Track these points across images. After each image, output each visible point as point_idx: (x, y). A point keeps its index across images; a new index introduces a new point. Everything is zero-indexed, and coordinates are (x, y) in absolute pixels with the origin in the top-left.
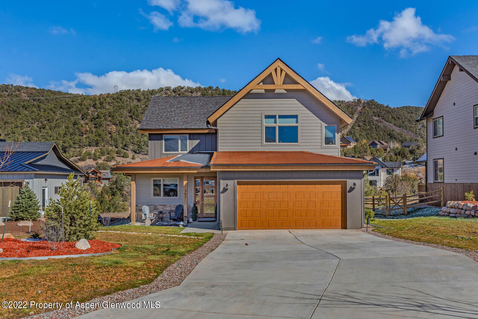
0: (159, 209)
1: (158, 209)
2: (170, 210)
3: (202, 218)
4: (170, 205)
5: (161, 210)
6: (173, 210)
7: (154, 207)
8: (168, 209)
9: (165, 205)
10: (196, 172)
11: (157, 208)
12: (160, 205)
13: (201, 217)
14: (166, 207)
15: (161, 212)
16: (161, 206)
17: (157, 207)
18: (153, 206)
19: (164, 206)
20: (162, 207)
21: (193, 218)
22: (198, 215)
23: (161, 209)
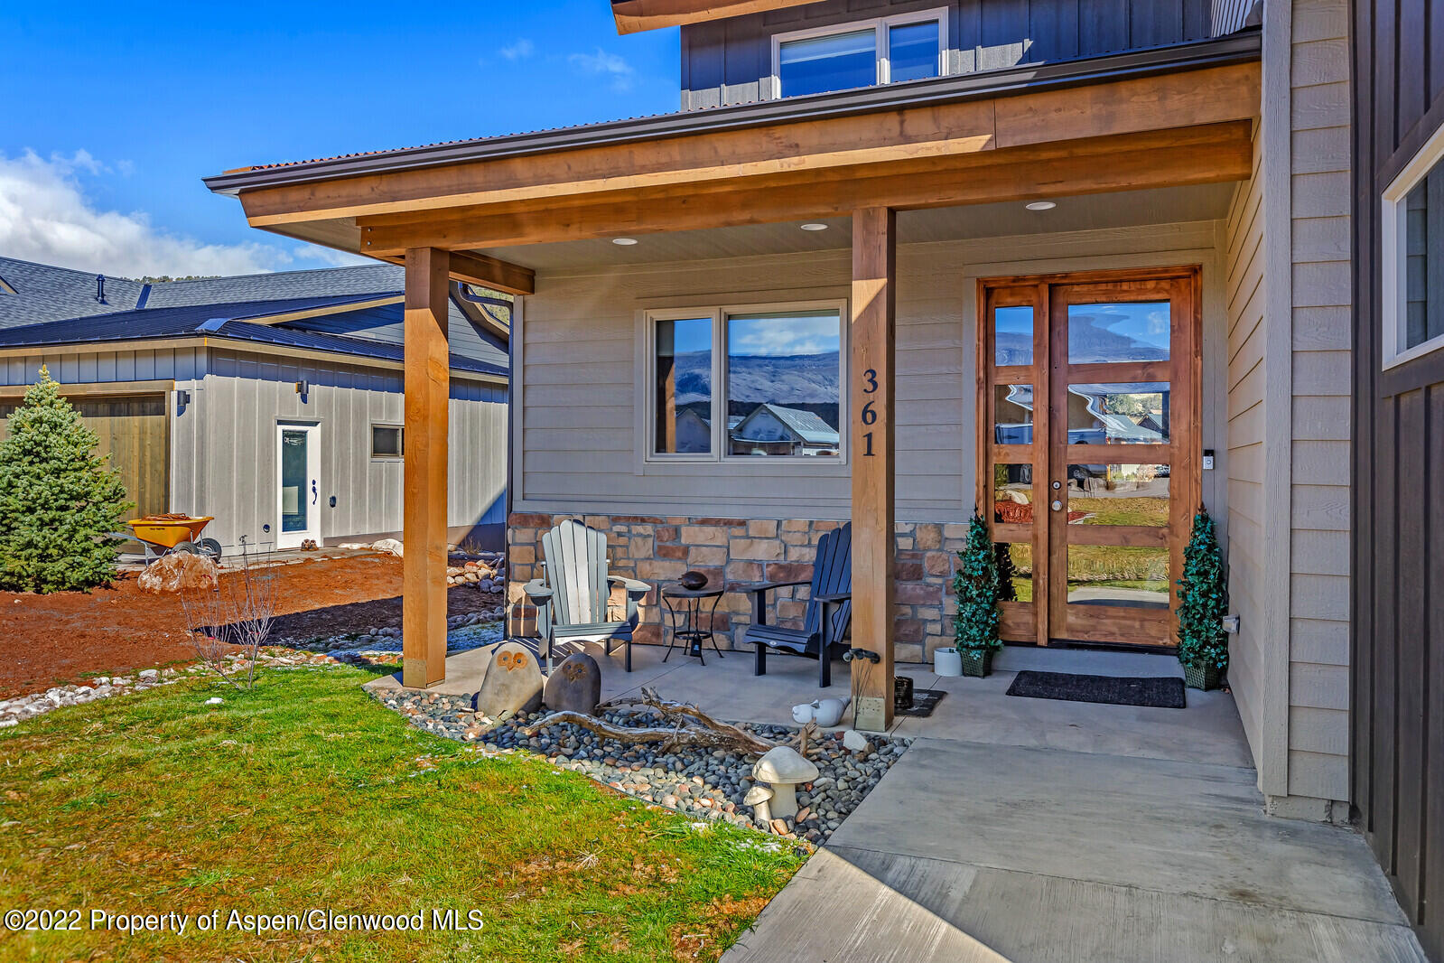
0: (693, 550)
1: (686, 551)
2: (780, 567)
3: (1054, 643)
4: (779, 524)
5: (707, 560)
6: (800, 567)
7: (658, 537)
8: (764, 551)
9: (742, 523)
10: (976, 144)
11: (683, 541)
12: (704, 522)
13: (1042, 640)
14: (748, 537)
15: (696, 582)
16: (710, 530)
17: (677, 531)
18: (648, 529)
19: (738, 531)
20: (717, 535)
21: (963, 647)
22: (1016, 618)
23: (706, 548)
